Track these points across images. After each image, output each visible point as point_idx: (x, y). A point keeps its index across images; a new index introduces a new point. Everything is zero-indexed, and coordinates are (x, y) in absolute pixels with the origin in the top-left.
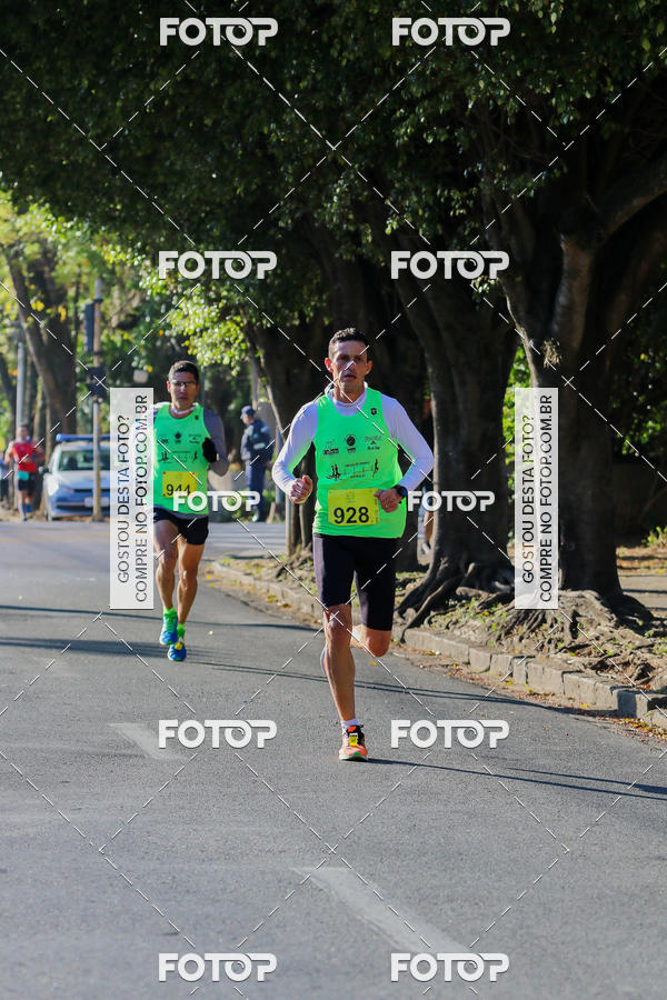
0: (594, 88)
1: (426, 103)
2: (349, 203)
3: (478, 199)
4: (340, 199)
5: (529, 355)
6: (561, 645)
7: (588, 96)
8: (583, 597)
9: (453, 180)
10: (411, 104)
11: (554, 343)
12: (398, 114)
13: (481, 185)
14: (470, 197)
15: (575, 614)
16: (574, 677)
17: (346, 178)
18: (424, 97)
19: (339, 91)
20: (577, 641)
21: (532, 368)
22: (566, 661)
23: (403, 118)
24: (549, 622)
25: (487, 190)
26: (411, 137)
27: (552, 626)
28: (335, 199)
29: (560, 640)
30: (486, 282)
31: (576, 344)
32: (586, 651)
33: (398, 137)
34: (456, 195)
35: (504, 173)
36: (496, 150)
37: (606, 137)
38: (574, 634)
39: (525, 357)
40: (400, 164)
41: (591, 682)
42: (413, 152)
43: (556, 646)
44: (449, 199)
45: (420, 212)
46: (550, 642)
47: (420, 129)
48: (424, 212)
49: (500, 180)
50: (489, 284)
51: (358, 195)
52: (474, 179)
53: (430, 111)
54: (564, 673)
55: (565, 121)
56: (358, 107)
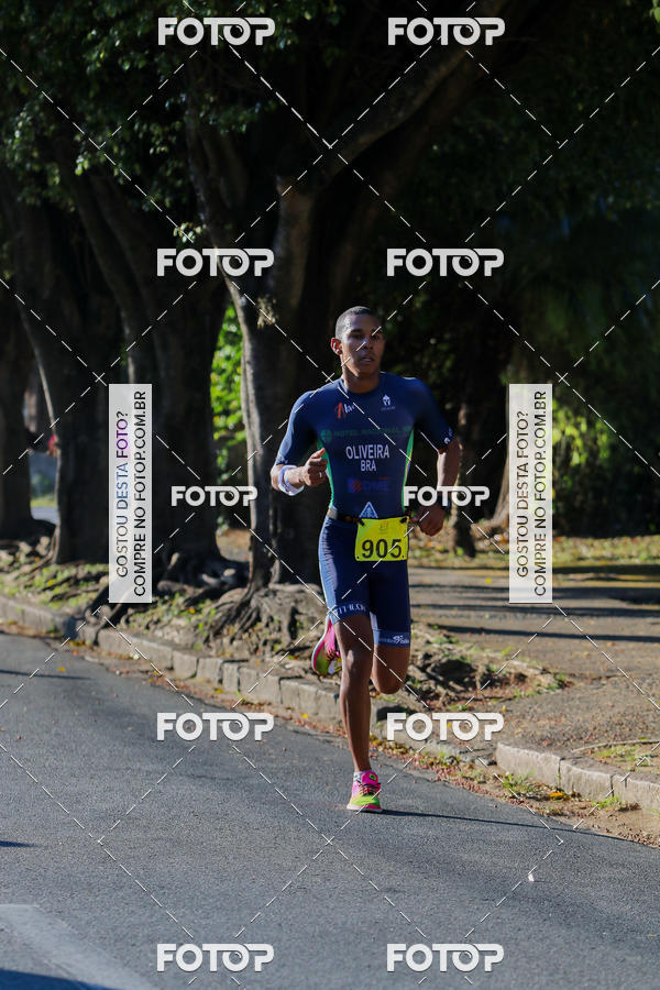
0: (314, 8)
1: (122, 24)
2: (33, 138)
3: (181, 134)
4: (22, 135)
5: (241, 314)
6: (278, 647)
7: (308, 17)
8: (302, 591)
9: (152, 114)
10: (105, 25)
11: (270, 300)
12: (89, 36)
13: (185, 119)
14: (173, 132)
15: (295, 612)
16: (293, 684)
17: (30, 111)
18: (119, 17)
19: (21, 10)
20: (297, 643)
21: (244, 329)
22: (283, 666)
23: (95, 41)
24: (265, 619)
25: (192, 125)
26: (105, 63)
27: (267, 625)
28: (17, 134)
29: (277, 641)
30: (191, 230)
31: (294, 301)
32: (306, 653)
33: (90, 63)
34: (156, 130)
35: (213, 105)
36: (201, 80)
37: (329, 63)
38: (294, 635)
39: (236, 317)
40: (92, 94)
41: (312, 689)
42: (107, 80)
43: (272, 649)
44: (148, 135)
45: (116, 150)
46: (265, 643)
47: (114, 54)
48: (120, 149)
49: (207, 113)
50: (195, 233)
51: (43, 130)
52: (177, 112)
53: (125, 33)
54: (281, 679)
55: (282, 45)
56: (43, 29)
